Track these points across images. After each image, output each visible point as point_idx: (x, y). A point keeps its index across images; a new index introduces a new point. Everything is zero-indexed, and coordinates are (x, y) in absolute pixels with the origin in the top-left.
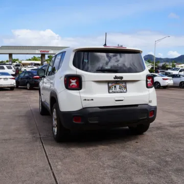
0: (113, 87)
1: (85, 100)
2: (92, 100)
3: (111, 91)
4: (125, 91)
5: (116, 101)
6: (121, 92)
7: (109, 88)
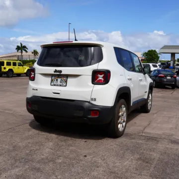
0: (55, 80)
1: (33, 89)
2: (37, 90)
3: (52, 84)
4: (65, 84)
5: (54, 93)
6: (61, 86)
7: (52, 81)
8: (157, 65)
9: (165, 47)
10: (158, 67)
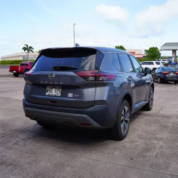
8: (160, 62)
9: (166, 44)
10: (161, 64)
